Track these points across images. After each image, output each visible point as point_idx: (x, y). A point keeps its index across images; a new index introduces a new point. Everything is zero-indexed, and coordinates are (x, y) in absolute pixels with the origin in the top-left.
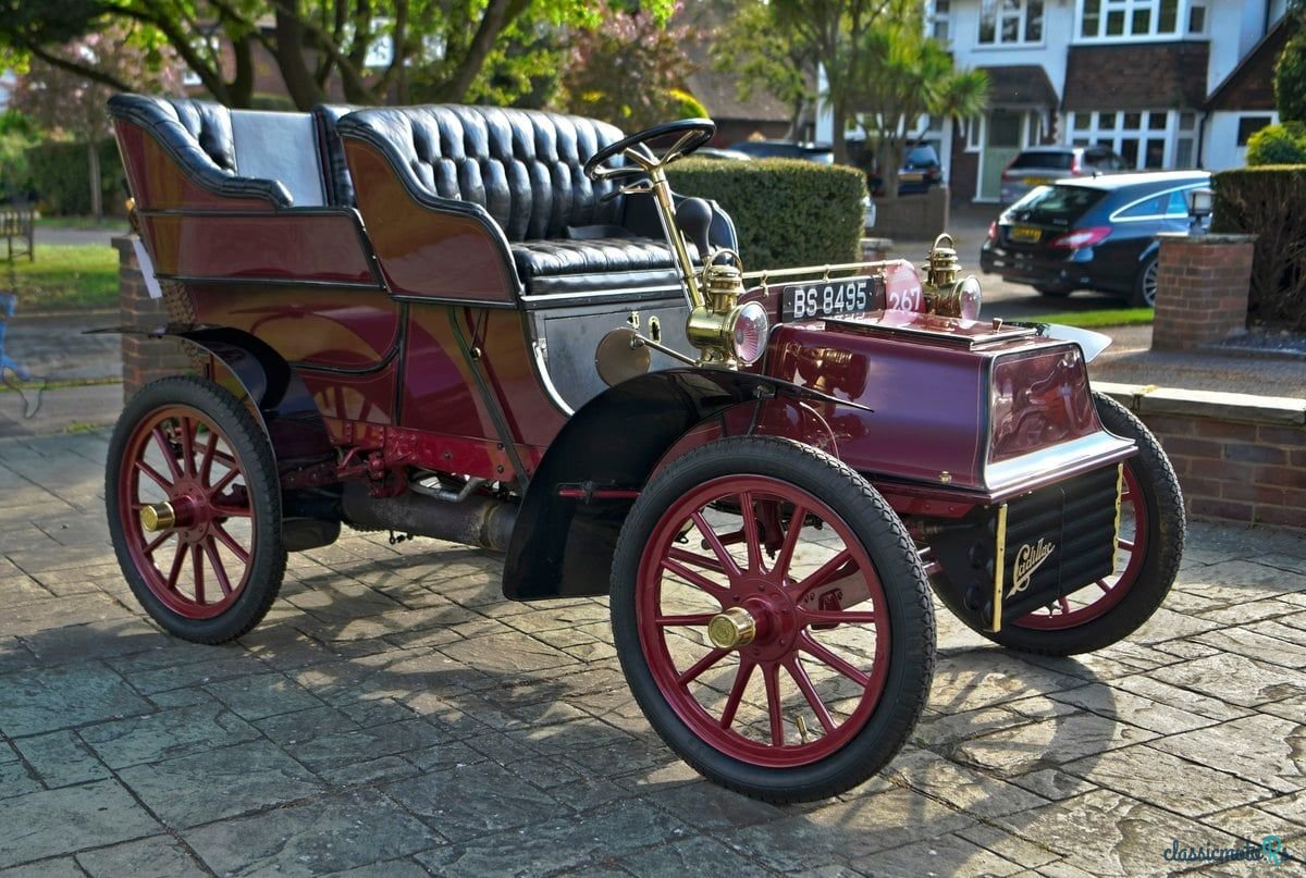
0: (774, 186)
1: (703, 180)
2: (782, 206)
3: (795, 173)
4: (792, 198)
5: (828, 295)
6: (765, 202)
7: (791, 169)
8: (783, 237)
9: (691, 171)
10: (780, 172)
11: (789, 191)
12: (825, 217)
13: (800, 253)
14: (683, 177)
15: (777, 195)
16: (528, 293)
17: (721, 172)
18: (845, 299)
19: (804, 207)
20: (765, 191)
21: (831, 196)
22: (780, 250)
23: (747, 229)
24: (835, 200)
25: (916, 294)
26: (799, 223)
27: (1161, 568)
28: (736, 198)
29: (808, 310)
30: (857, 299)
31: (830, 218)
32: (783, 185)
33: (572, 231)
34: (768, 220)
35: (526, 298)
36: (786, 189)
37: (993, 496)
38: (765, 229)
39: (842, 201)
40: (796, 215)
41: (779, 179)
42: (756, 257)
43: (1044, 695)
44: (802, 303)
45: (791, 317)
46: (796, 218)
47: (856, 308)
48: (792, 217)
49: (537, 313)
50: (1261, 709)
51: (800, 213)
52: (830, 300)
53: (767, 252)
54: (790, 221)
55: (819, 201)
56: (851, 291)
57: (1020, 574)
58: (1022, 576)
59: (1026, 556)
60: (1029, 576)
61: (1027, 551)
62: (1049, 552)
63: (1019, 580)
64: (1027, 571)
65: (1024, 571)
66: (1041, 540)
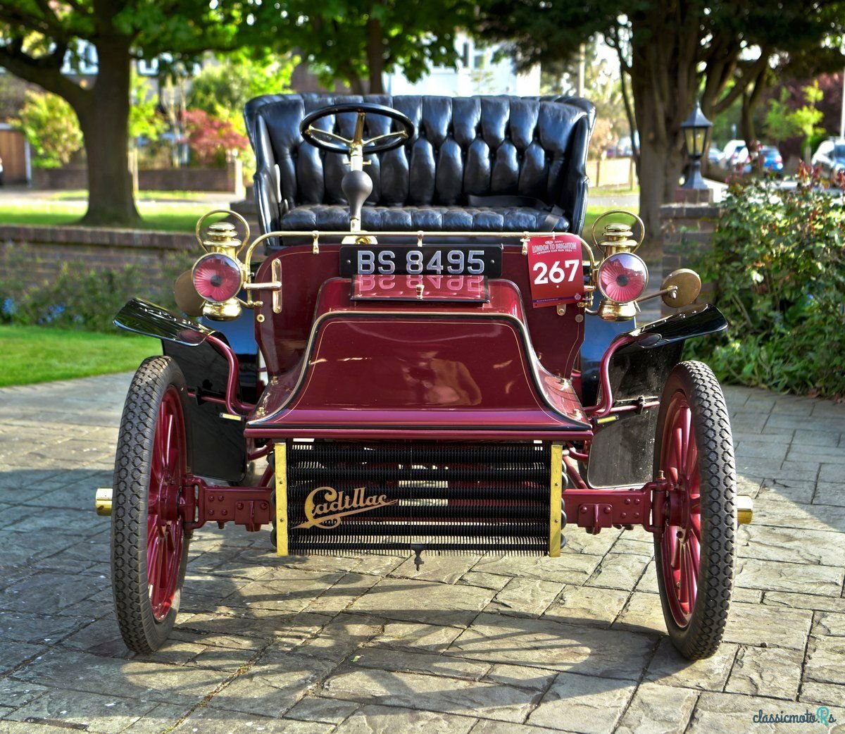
5: (414, 257)
18: (445, 261)
25: (572, 266)
29: (381, 269)
30: (467, 264)
33: (472, 198)
37: (247, 431)
44: (369, 262)
45: (353, 273)
47: (466, 272)
52: (419, 262)
56: (456, 257)
57: (318, 511)
58: (324, 515)
59: (328, 497)
60: (338, 516)
61: (330, 493)
62: (384, 504)
63: (317, 516)
64: (331, 513)
65: (325, 511)
66: (363, 490)
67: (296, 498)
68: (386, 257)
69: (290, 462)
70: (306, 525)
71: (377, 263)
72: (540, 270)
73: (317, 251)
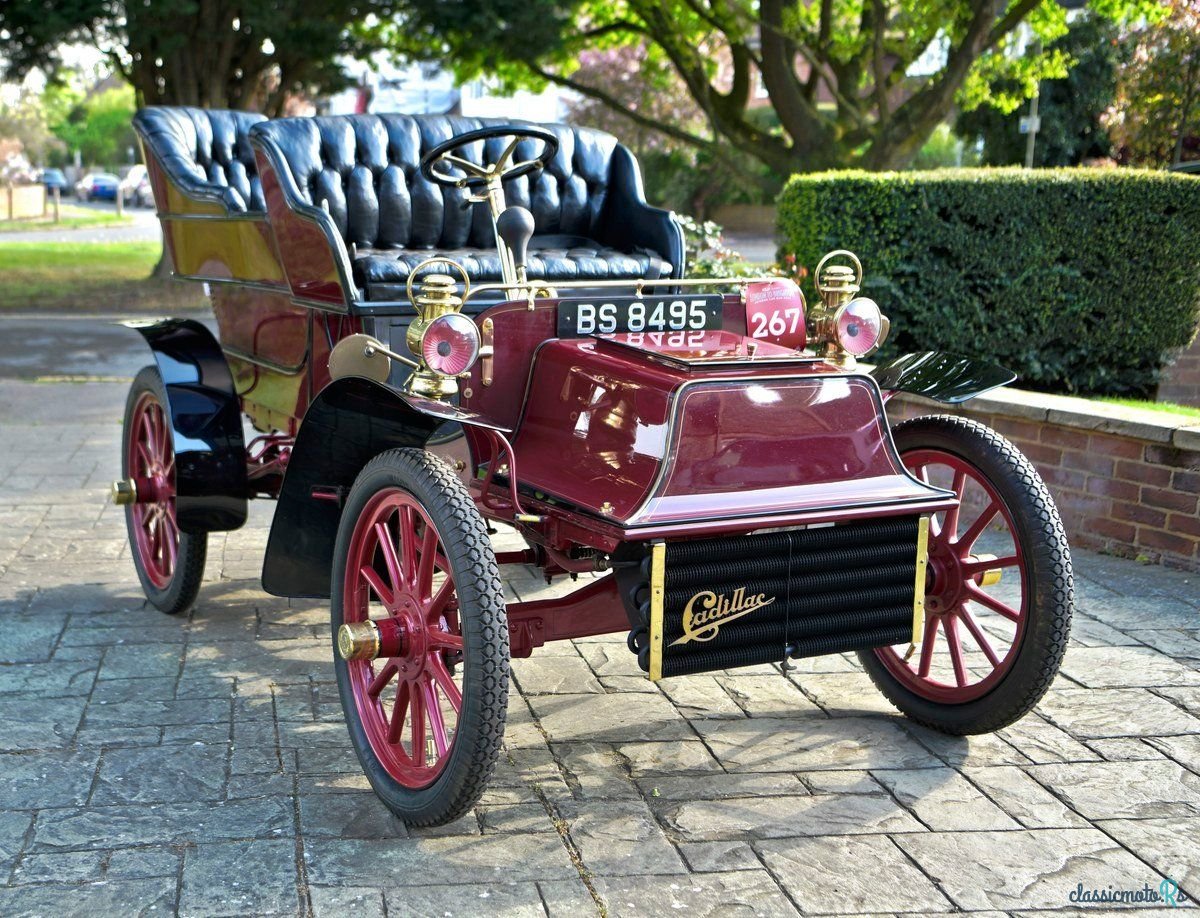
0: (1089, 200)
1: (996, 191)
2: (1099, 222)
3: (1121, 184)
4: (1115, 213)
5: (636, 311)
6: (1076, 217)
7: (1116, 178)
8: (1100, 257)
9: (983, 181)
10: (1100, 183)
11: (1110, 204)
12: (1160, 234)
13: (1123, 275)
14: (971, 188)
15: (1093, 208)
17: (1022, 184)
18: (667, 316)
19: (1130, 223)
20: (1078, 204)
21: (1170, 211)
22: (1095, 270)
23: (1052, 247)
24: (1173, 219)
25: (792, 315)
26: (1122, 241)
28: (1039, 211)
29: (601, 326)
30: (689, 317)
31: (1167, 236)
32: (1101, 197)
34: (1081, 238)
36: (1107, 202)
37: (628, 533)
38: (1075, 247)
39: (1185, 216)
40: (1119, 231)
41: (1098, 191)
42: (1062, 277)
44: (591, 319)
45: (572, 332)
46: (1119, 235)
47: (687, 327)
48: (1114, 234)
51: (1124, 231)
52: (641, 317)
53: (1078, 273)
54: (1110, 238)
55: (1151, 216)
56: (678, 309)
57: (697, 622)
58: (702, 625)
59: (707, 604)
60: (715, 626)
61: (710, 598)
62: (762, 604)
63: (695, 628)
64: (710, 621)
65: (704, 620)
66: (743, 589)
67: (673, 611)
68: (608, 312)
69: (669, 566)
70: (683, 640)
71: (598, 320)
72: (759, 321)
73: (532, 307)
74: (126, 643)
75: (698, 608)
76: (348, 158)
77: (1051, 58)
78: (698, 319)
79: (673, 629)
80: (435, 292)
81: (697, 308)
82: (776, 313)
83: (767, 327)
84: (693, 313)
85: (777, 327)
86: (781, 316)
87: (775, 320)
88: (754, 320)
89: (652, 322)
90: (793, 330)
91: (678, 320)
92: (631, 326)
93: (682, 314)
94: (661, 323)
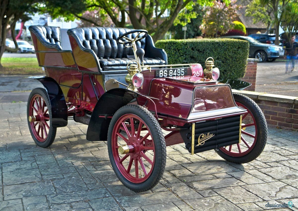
0: (223, 45)
1: (203, 44)
2: (225, 50)
3: (229, 42)
4: (228, 48)
5: (171, 72)
6: (220, 49)
7: (228, 41)
8: (225, 58)
9: (201, 42)
10: (225, 42)
11: (227, 47)
12: (237, 53)
13: (230, 62)
14: (198, 43)
15: (224, 48)
16: (103, 70)
17: (209, 42)
18: (177, 73)
19: (231, 50)
20: (220, 47)
21: (239, 48)
22: (224, 61)
23: (215, 56)
24: (240, 49)
25: (201, 72)
26: (230, 55)
27: (260, 143)
28: (213, 48)
29: (164, 75)
30: (181, 73)
31: (239, 54)
32: (225, 45)
33: (128, 56)
34: (221, 54)
35: (102, 72)
36: (226, 46)
37: (188, 121)
38: (220, 56)
39: (242, 49)
40: (229, 52)
41: (224, 44)
42: (218, 63)
43: (226, 173)
44: (162, 74)
45: (158, 77)
46: (229, 53)
47: (181, 75)
48: (228, 53)
49: (105, 75)
50: (280, 180)
51: (230, 52)
52: (172, 73)
53: (221, 62)
54: (227, 54)
55: (236, 49)
56: (179, 71)
57: (201, 141)
58: (202, 141)
59: (203, 137)
60: (204, 141)
61: (203, 135)
62: (212, 136)
63: (200, 142)
64: (203, 141)
65: (202, 140)
66: (209, 133)
67: (196, 138)
68: (165, 72)
69: (195, 129)
70: (198, 145)
71: (164, 74)
72: (194, 73)
73: (150, 71)
74: (38, 155)
75: (201, 138)
76: (91, 37)
77: (193, 14)
78: (183, 73)
79: (196, 143)
80: (133, 68)
81: (183, 71)
82: (198, 71)
83: (196, 75)
84: (182, 72)
85: (198, 75)
86: (199, 72)
87: (197, 73)
88: (193, 73)
89: (174, 74)
90: (201, 75)
91: (179, 74)
92: (170, 75)
93: (180, 72)
94: (176, 74)
